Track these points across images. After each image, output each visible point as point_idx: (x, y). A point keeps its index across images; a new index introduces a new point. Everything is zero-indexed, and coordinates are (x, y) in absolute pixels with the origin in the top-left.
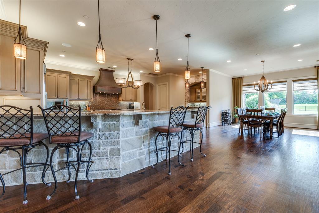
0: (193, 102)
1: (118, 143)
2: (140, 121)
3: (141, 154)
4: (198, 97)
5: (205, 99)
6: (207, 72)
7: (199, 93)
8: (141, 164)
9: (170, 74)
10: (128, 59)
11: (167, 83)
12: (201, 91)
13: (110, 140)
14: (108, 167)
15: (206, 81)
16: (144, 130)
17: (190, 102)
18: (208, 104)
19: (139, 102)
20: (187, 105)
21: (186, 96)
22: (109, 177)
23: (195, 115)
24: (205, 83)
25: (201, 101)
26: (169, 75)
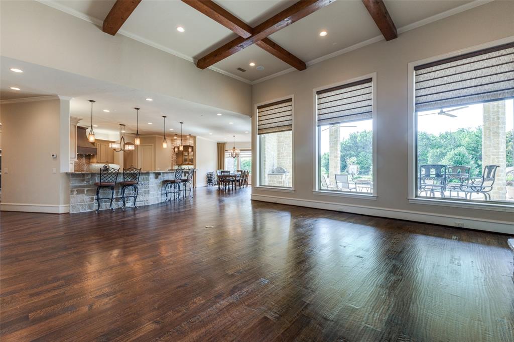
0: (179, 165)
1: (148, 187)
2: (159, 176)
3: (158, 195)
4: (186, 160)
5: (192, 162)
6: (194, 138)
7: (186, 156)
8: (158, 200)
9: (157, 136)
10: (121, 125)
11: (153, 145)
12: (188, 154)
13: (144, 186)
14: (143, 200)
15: (193, 145)
16: (159, 181)
17: (177, 165)
18: (195, 167)
19: (118, 164)
20: (173, 167)
21: (172, 158)
22: (144, 205)
23: (187, 175)
24: (192, 147)
25: (188, 164)
26: (155, 137)
